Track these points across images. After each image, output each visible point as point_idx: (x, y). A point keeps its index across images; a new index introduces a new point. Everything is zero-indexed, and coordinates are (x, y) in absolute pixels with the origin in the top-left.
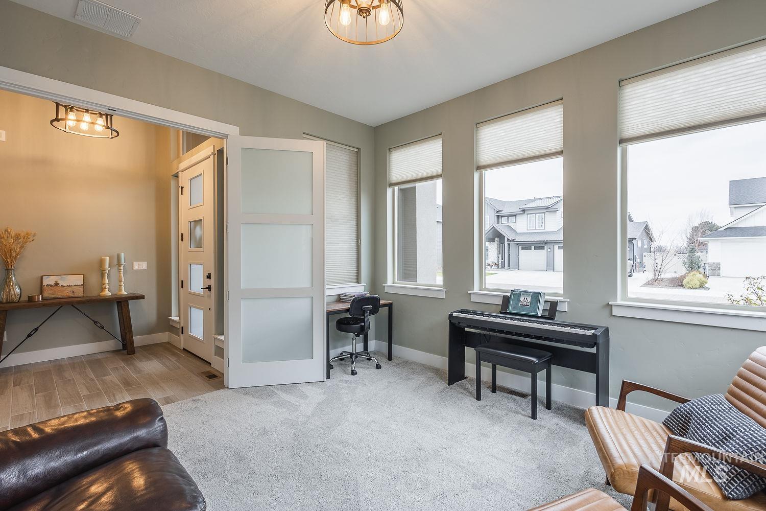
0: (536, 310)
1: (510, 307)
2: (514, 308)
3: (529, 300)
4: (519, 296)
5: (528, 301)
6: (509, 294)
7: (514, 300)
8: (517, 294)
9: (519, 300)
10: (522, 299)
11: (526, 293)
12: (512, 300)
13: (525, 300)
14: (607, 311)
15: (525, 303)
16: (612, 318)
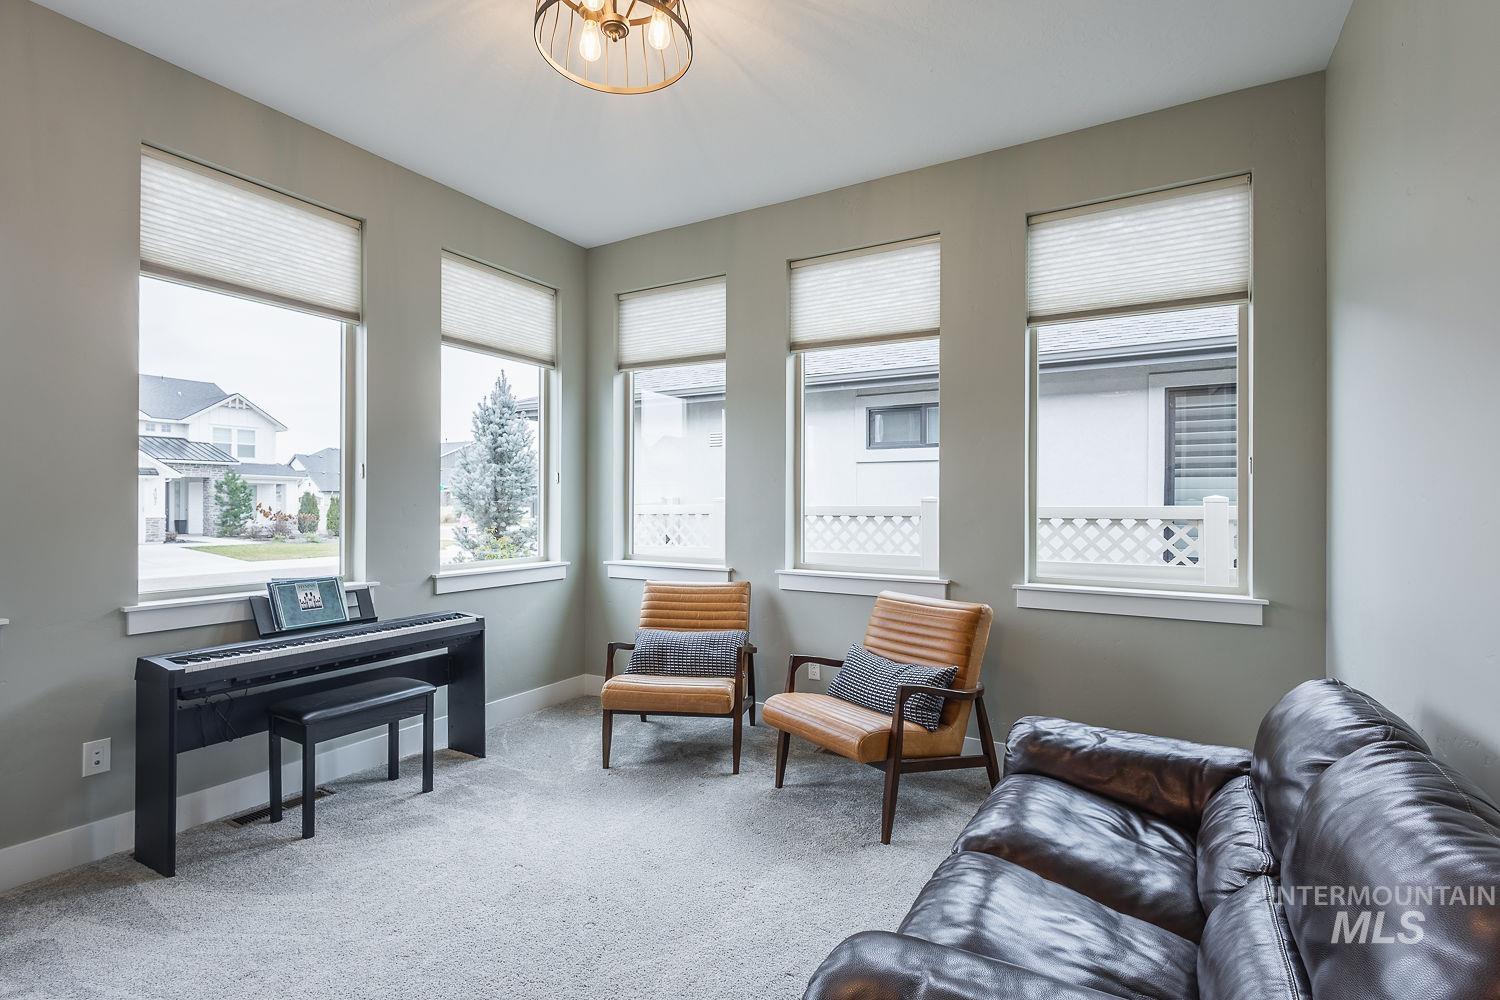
0: (339, 611)
1: (283, 620)
2: (291, 619)
3: (317, 596)
4: (293, 591)
5: (317, 598)
6: (265, 593)
7: (284, 602)
8: (288, 588)
9: (295, 600)
10: (301, 596)
11: (306, 583)
12: (279, 602)
13: (311, 597)
14: (428, 589)
15: (311, 604)
16: (438, 598)
